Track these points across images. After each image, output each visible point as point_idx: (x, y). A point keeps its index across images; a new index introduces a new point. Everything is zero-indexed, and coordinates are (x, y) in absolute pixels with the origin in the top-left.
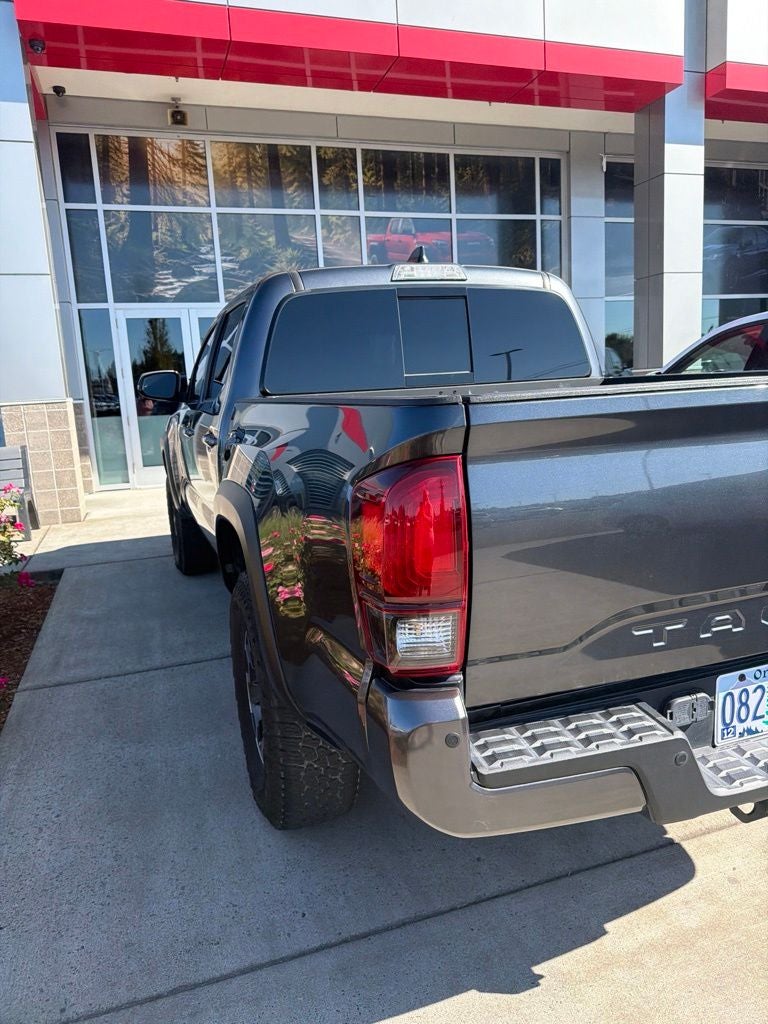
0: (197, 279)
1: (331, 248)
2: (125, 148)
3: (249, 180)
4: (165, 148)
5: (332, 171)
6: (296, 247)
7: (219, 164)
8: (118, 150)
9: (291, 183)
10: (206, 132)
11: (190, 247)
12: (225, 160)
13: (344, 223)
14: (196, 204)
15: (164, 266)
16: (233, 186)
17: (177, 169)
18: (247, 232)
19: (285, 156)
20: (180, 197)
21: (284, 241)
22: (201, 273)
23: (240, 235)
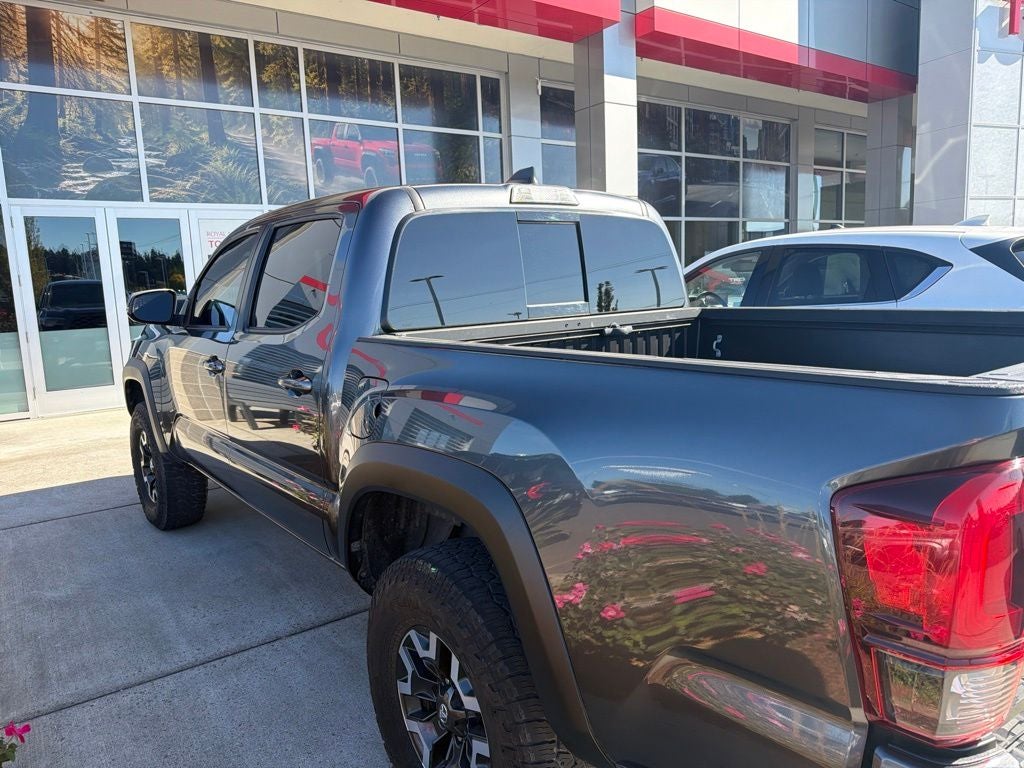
0: (115, 174)
1: (273, 149)
2: (22, 18)
3: (177, 69)
4: (73, 23)
5: (271, 68)
6: (232, 145)
7: (141, 48)
8: (12, 20)
9: (226, 77)
10: (126, 11)
11: (106, 138)
12: (149, 45)
13: (286, 124)
14: (113, 90)
15: (73, 158)
16: (159, 74)
17: (88, 49)
18: (175, 126)
19: (219, 48)
20: (94, 80)
21: (218, 138)
22: (120, 168)
23: (167, 129)
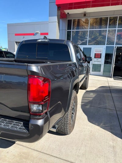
0: (84, 41)
1: (109, 35)
2: (77, 21)
3: (96, 24)
4: (83, 20)
5: (112, 21)
6: (102, 35)
7: (91, 22)
8: (76, 21)
9: (103, 24)
10: (90, 17)
11: (84, 36)
12: (92, 21)
13: (113, 31)
14: (86, 29)
15: (79, 39)
16: (93, 26)
17: (84, 24)
18: (94, 33)
19: (103, 19)
20: (84, 28)
21: (100, 34)
22: (85, 40)
23: (93, 34)
